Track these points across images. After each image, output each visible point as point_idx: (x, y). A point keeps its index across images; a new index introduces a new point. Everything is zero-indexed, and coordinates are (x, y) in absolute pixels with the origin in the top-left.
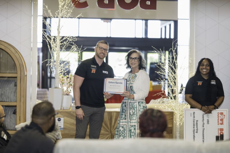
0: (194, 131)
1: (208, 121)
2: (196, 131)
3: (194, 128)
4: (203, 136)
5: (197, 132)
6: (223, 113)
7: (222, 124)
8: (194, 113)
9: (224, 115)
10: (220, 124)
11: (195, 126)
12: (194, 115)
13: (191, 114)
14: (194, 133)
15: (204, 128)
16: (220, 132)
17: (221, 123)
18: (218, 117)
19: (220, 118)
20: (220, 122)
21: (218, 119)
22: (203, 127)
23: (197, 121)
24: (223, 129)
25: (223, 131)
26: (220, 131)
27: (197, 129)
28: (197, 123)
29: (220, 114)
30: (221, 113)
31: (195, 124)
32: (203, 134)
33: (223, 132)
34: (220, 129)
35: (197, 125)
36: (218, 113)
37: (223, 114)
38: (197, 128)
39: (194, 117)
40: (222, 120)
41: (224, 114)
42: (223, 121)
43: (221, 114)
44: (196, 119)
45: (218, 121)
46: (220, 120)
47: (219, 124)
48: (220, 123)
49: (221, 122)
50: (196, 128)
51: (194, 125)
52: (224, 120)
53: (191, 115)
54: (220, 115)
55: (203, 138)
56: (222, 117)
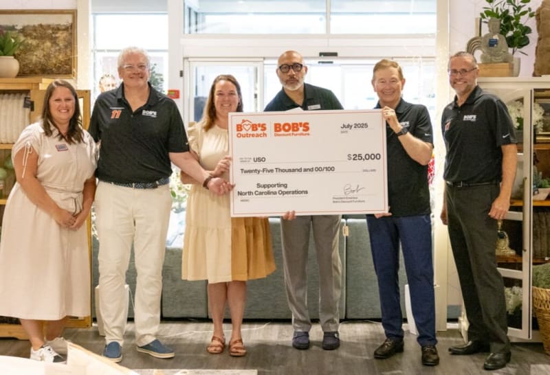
0: (283, 193)
1: (260, 160)
2: (283, 189)
3: (275, 193)
4: (294, 170)
5: (285, 186)
6: (238, 125)
7: (264, 127)
8: (240, 194)
9: (244, 121)
10: (265, 132)
11: (271, 189)
12: (245, 194)
13: (242, 201)
14: (287, 193)
15: (275, 170)
16: (282, 132)
17: (262, 130)
18: (247, 135)
19: (250, 132)
20: (259, 131)
21: (253, 135)
22: (272, 171)
23: (259, 185)
24: (276, 125)
25: (280, 125)
26: (280, 131)
27: (279, 185)
28: (264, 186)
29: (241, 132)
30: (238, 130)
31: (266, 190)
32: (290, 171)
33: (282, 124)
34: (276, 130)
35: (268, 186)
36: (239, 136)
37: (241, 125)
38: (275, 186)
39: (250, 193)
40: (254, 127)
41: (240, 123)
42: (256, 125)
43: (241, 130)
44: (254, 189)
45: (258, 136)
46: (255, 133)
47: (265, 135)
48: (262, 132)
49: (259, 129)
50: (276, 189)
51: (269, 193)
52: (254, 123)
53: (247, 200)
54: (243, 132)
55: (300, 170)
56: (247, 127)
